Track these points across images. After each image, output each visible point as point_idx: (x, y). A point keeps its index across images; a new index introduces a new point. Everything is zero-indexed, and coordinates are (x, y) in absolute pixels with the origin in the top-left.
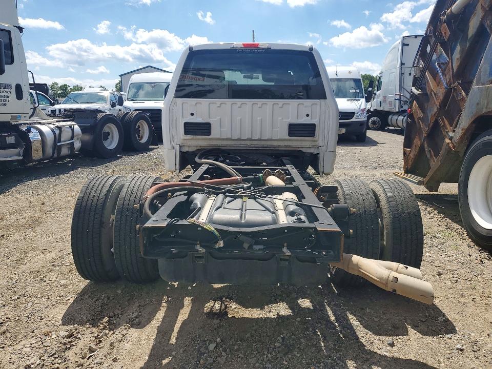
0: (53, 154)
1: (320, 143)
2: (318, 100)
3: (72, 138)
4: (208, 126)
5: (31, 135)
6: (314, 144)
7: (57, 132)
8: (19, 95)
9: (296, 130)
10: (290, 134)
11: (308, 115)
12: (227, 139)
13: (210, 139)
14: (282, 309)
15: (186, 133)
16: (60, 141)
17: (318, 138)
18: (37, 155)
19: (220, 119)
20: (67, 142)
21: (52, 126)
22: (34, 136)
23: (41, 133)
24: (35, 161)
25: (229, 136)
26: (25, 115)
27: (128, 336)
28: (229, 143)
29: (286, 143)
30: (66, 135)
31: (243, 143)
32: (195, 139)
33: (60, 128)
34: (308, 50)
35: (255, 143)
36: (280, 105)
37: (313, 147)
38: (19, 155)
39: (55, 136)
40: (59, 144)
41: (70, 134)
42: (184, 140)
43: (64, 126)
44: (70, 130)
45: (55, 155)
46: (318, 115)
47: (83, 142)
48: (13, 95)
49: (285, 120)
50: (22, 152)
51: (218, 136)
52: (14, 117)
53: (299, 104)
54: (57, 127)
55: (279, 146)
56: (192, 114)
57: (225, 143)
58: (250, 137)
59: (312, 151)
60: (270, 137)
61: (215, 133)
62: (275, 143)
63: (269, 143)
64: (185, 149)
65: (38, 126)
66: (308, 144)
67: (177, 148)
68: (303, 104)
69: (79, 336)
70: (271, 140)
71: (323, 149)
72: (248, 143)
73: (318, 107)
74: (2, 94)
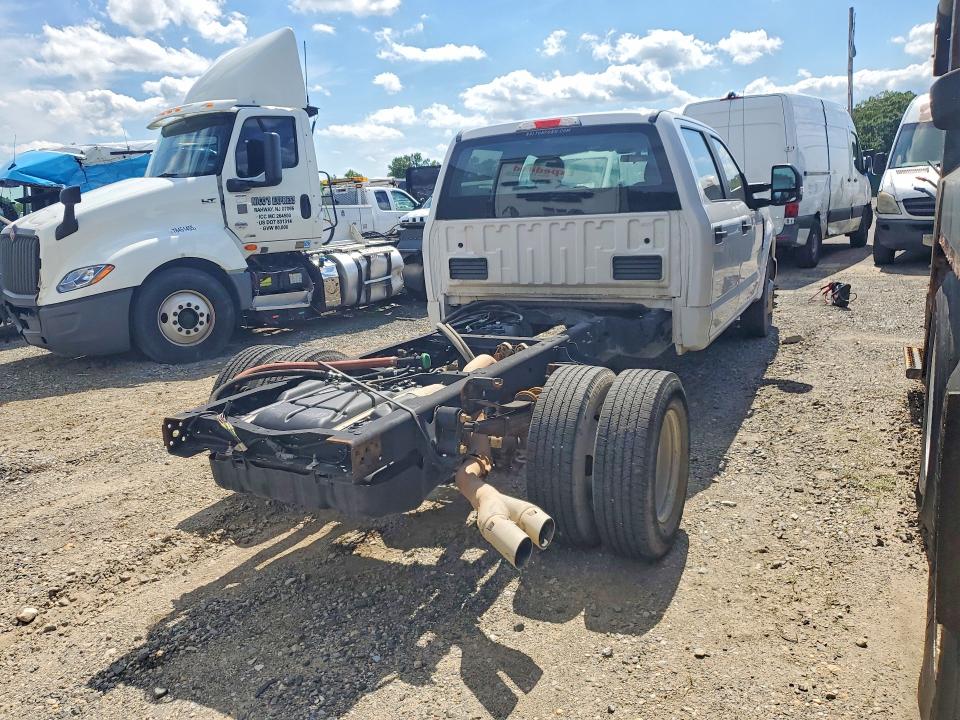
0: (359, 299)
1: (673, 291)
2: (665, 213)
3: (389, 273)
4: (483, 263)
5: (323, 271)
6: (662, 292)
7: (364, 264)
8: (306, 211)
9: (625, 267)
10: (616, 276)
11: (647, 241)
12: (513, 285)
13: (488, 285)
14: (429, 556)
15: (453, 276)
16: (368, 278)
17: (669, 280)
18: (332, 299)
19: (501, 252)
20: (380, 280)
21: (356, 255)
22: (328, 271)
23: (339, 267)
24: (332, 308)
25: (516, 280)
26: (315, 240)
27: (224, 552)
28: (517, 291)
29: (612, 291)
30: (378, 268)
31: (539, 291)
32: (466, 286)
33: (368, 258)
34: (646, 121)
35: (558, 291)
36: (598, 225)
37: (661, 297)
38: (305, 300)
39: (360, 271)
40: (366, 283)
41: (384, 267)
42: (451, 286)
43: (375, 254)
44: (385, 260)
45: (363, 299)
46: (667, 241)
47: (406, 279)
48: (297, 212)
49: (606, 251)
50: (310, 296)
51: (498, 281)
52: (300, 244)
53: (630, 221)
54: (364, 256)
55: (600, 297)
56: (461, 245)
57: (511, 290)
58: (548, 281)
59: (660, 305)
60: (582, 282)
61: (494, 274)
62: (593, 292)
63: (582, 291)
64: (455, 302)
65: (336, 255)
66: (651, 293)
67: (442, 299)
68: (637, 220)
69: (178, 543)
70: (584, 285)
71: (680, 301)
72: (548, 291)
73: (667, 224)
74: (281, 213)
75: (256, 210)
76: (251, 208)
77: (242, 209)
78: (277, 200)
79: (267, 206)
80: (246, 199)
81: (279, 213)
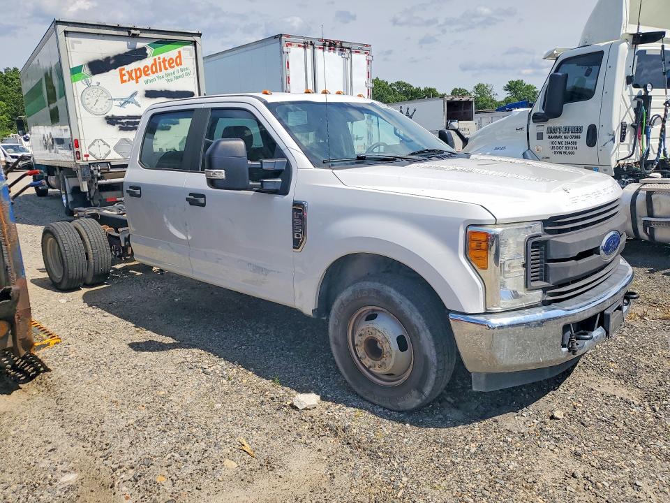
33: (649, 193)
40: (645, 219)
43: (660, 190)
48: (583, 140)
74: (569, 140)
75: (549, 137)
76: (546, 136)
77: (540, 136)
78: (567, 130)
79: (557, 134)
80: (543, 128)
81: (567, 140)
